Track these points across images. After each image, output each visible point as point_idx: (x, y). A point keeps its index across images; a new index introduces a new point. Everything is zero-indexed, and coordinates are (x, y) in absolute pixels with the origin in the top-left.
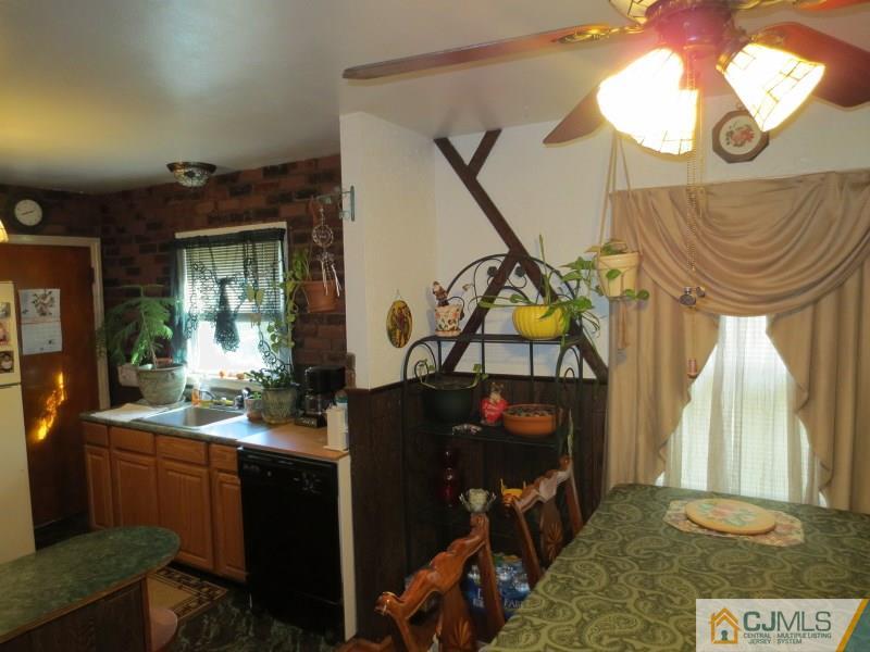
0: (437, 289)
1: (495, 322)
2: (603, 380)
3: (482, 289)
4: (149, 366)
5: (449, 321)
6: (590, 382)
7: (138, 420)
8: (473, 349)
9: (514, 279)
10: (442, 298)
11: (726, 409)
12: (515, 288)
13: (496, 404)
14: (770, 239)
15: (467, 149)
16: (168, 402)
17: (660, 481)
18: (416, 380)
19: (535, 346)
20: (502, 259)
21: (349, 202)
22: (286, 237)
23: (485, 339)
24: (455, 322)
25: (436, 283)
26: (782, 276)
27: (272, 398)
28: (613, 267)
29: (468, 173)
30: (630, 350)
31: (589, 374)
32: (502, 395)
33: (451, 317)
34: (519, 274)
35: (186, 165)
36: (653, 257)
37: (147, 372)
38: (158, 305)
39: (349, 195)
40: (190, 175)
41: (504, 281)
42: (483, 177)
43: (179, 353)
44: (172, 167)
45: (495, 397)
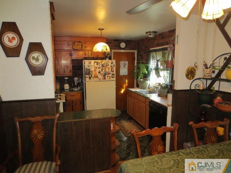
0: (205, 63)
3: (222, 64)
4: (142, 80)
5: (207, 74)
7: (136, 91)
10: (206, 66)
13: (219, 100)
16: (144, 88)
18: (195, 90)
20: (230, 54)
21: (177, 39)
23: (220, 80)
24: (209, 74)
27: (162, 90)
32: (221, 98)
35: (149, 32)
37: (141, 81)
38: (144, 66)
39: (177, 37)
40: (150, 34)
42: (227, 28)
43: (149, 77)
44: (147, 33)
45: (219, 98)
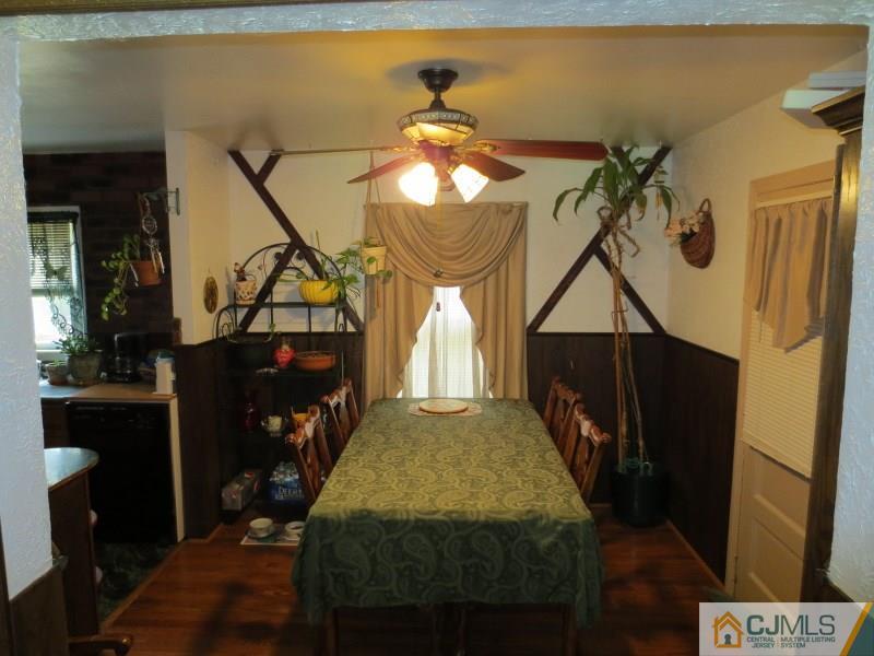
0: (237, 268)
1: (280, 293)
2: (360, 334)
3: (270, 269)
6: (352, 334)
8: (263, 314)
9: (294, 262)
10: (241, 276)
11: (438, 346)
12: (296, 268)
13: (287, 352)
14: (463, 239)
15: (256, 162)
17: (400, 395)
18: (224, 338)
19: (312, 309)
20: (285, 246)
21: (174, 200)
22: (79, 220)
23: (272, 305)
24: (252, 293)
25: (236, 264)
26: (469, 262)
27: (79, 363)
28: (372, 255)
29: (258, 181)
30: (379, 311)
31: (351, 328)
32: (290, 346)
33: (249, 289)
34: (299, 258)
36: (394, 250)
39: (174, 195)
41: (287, 263)
42: (269, 184)
45: (285, 347)
